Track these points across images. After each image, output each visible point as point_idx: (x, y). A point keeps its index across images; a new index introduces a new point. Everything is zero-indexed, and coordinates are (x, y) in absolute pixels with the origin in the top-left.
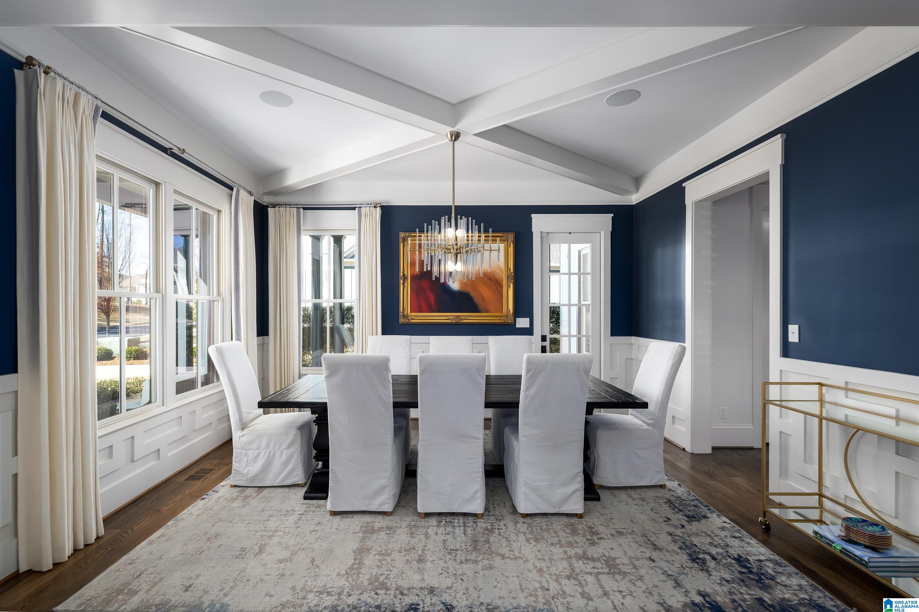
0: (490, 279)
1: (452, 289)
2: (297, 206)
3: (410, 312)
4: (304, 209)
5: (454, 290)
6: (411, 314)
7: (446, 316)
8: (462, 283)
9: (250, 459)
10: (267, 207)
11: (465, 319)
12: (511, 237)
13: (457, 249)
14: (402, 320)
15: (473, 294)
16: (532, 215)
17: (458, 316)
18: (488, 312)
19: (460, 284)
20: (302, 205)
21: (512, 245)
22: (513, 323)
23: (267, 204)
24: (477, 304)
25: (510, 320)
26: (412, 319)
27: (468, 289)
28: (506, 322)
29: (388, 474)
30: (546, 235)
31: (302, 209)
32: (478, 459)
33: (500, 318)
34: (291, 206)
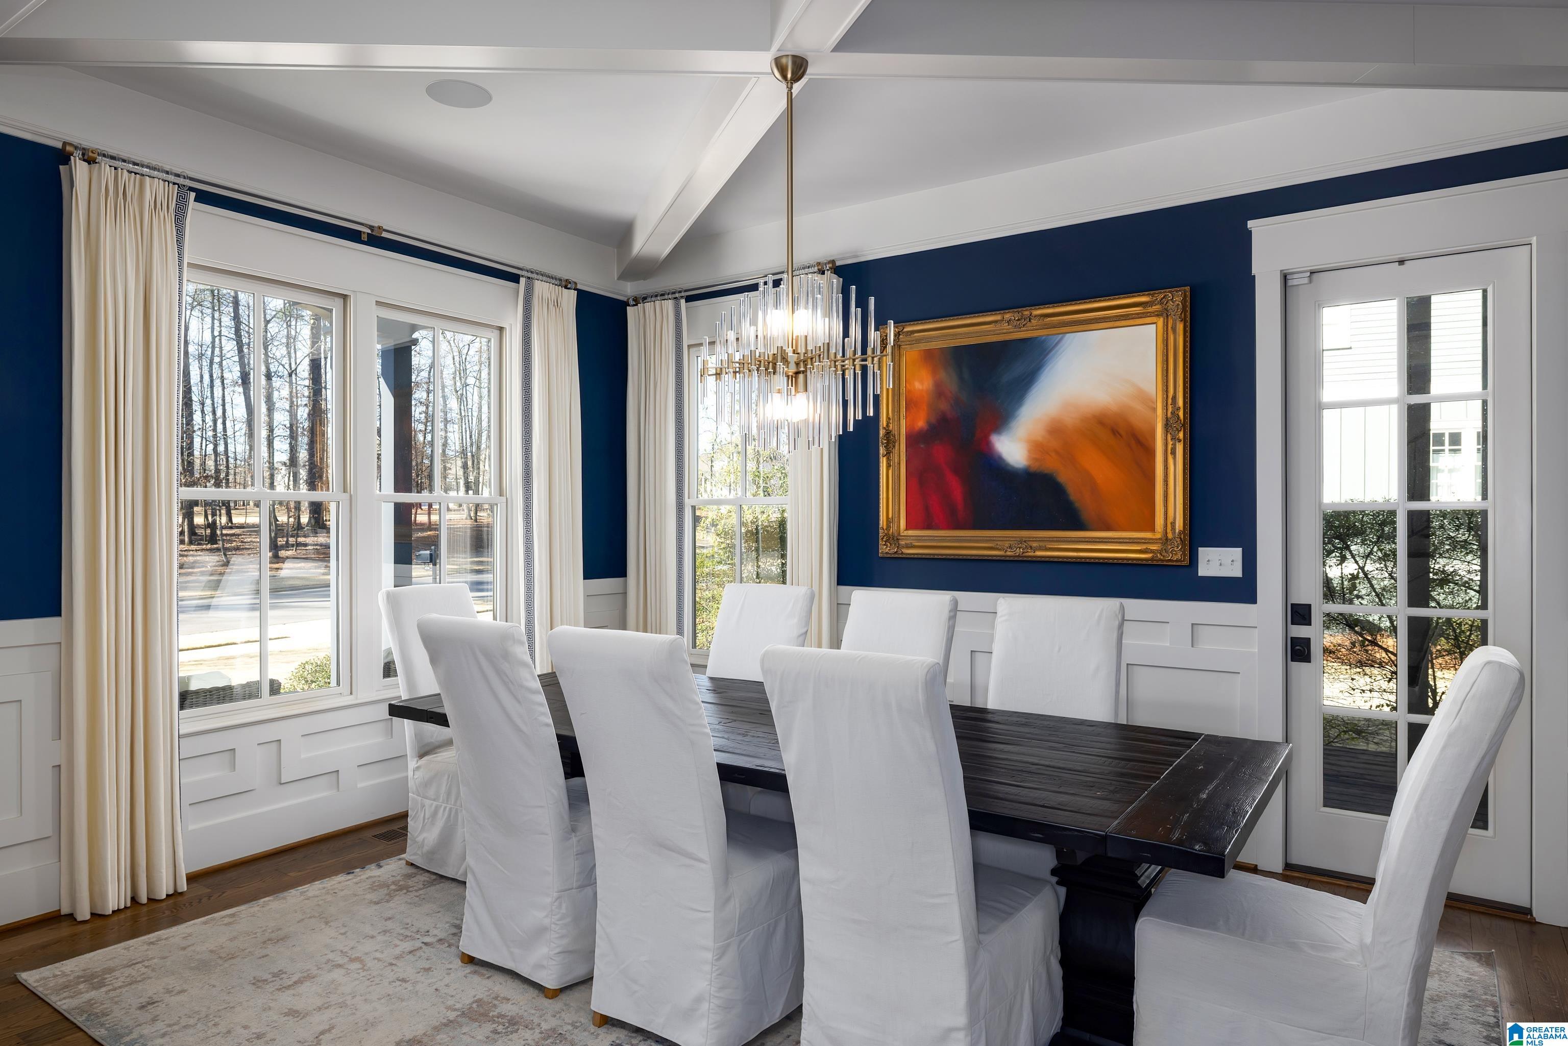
0: (1115, 432)
1: (1007, 465)
2: (674, 296)
3: (907, 529)
4: (689, 299)
5: (1013, 467)
6: (906, 533)
7: (990, 539)
8: (1037, 448)
9: (427, 816)
10: (623, 305)
11: (1041, 549)
12: (1177, 299)
13: (797, 364)
14: (884, 549)
15: (1065, 476)
16: (1251, 224)
17: (1022, 541)
18: (1108, 528)
19: (1029, 451)
20: (686, 291)
21: (1180, 327)
22: (1186, 563)
23: (625, 299)
24: (1077, 505)
25: (1176, 555)
26: (908, 546)
27: (1052, 465)
28: (1162, 561)
29: (548, 900)
30: (1306, 281)
31: (683, 301)
32: (705, 914)
33: (1143, 547)
34: (666, 297)
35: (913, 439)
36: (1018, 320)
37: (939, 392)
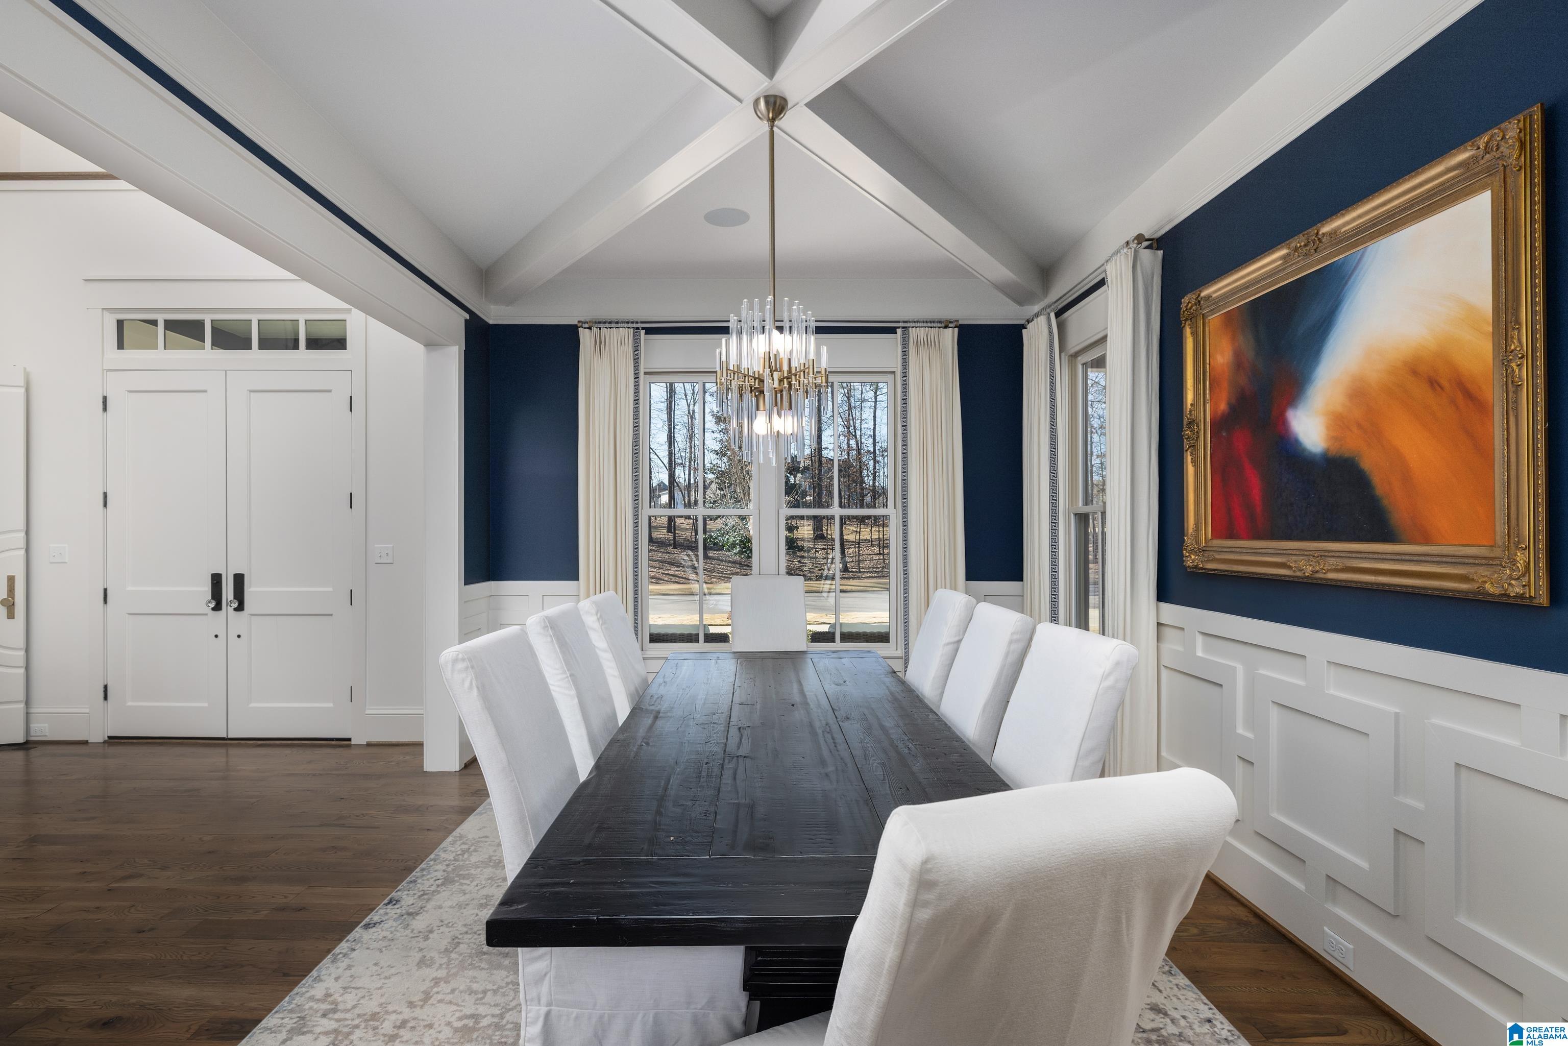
35: (1219, 425)
36: (1305, 245)
37: (1238, 363)
